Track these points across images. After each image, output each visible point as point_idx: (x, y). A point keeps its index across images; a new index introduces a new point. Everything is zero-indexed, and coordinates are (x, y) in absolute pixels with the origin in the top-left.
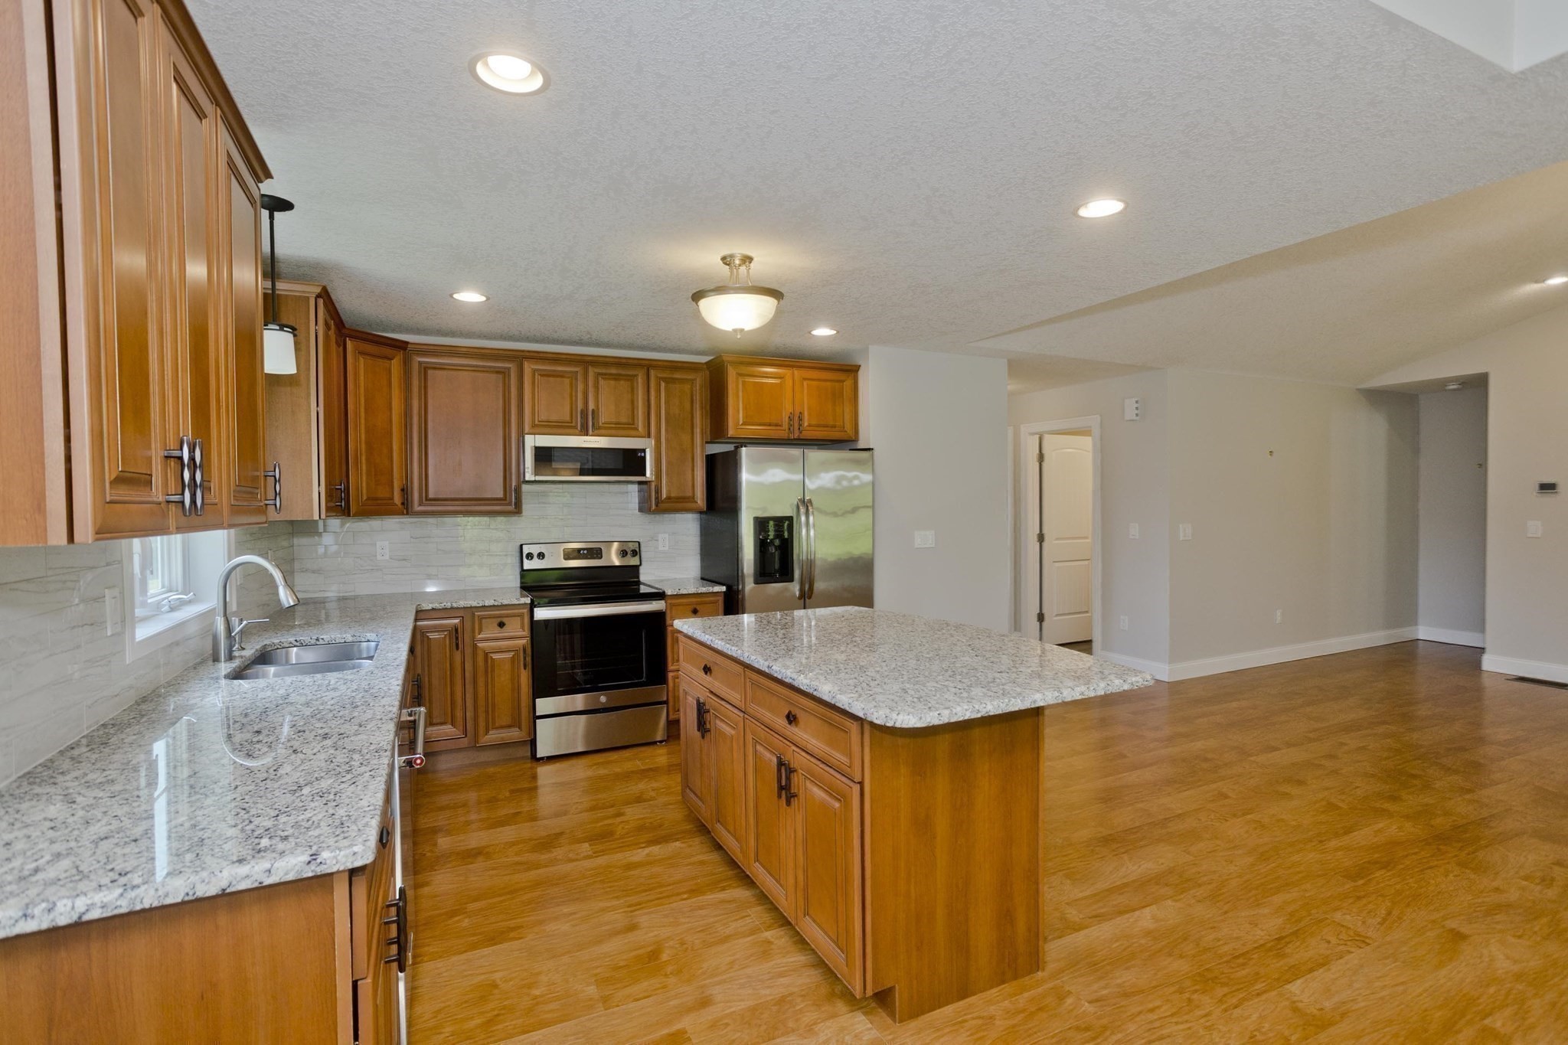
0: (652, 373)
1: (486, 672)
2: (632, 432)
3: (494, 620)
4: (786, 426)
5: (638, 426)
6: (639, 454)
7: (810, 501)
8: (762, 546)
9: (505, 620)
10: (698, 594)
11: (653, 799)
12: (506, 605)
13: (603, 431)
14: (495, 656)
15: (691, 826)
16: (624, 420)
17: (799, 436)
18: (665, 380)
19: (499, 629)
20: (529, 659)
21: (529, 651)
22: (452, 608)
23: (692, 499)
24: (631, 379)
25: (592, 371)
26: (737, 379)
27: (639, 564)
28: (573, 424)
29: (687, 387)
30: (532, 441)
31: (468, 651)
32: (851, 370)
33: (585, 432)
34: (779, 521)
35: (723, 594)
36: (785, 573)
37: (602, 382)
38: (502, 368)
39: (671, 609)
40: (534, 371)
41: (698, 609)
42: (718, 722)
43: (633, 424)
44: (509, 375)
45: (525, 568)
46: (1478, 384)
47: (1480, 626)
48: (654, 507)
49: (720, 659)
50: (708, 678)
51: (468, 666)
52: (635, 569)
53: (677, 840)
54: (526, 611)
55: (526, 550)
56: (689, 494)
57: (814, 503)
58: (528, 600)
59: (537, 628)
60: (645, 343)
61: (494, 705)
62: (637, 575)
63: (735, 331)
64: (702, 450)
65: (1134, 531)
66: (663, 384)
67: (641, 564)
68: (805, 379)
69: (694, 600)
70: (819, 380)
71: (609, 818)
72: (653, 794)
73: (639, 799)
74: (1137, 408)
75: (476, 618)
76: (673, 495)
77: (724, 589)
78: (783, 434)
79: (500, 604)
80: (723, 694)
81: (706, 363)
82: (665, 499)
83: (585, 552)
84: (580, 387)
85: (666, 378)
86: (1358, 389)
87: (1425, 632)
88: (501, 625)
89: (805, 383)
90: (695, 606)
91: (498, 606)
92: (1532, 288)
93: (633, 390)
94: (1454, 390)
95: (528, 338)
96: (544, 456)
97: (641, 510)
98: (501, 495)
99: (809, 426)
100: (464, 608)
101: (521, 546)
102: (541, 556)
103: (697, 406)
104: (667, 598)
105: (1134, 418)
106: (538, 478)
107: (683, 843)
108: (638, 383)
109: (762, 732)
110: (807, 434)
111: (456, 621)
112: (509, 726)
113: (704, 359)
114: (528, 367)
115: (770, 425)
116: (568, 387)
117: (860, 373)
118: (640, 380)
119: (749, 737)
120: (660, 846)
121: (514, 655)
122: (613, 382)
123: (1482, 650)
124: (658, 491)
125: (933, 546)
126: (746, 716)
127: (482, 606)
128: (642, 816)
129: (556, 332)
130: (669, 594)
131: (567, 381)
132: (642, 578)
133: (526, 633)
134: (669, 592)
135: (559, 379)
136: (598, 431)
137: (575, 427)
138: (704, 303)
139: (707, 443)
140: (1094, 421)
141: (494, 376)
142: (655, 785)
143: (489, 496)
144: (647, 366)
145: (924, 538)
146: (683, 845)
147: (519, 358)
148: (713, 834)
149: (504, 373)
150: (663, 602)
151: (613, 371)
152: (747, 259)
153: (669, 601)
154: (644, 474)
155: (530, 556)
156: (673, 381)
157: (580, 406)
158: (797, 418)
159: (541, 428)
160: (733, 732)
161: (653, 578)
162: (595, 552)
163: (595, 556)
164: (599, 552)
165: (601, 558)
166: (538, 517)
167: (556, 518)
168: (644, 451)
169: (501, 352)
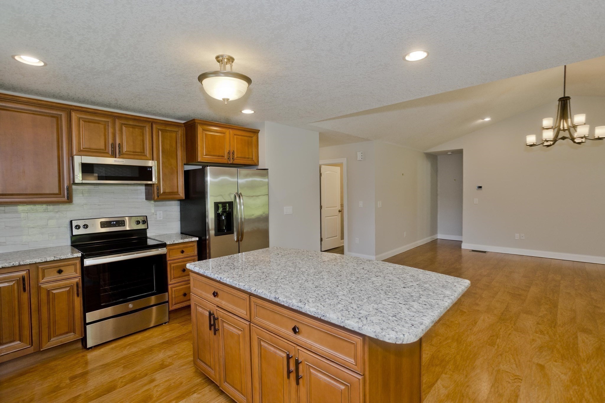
0: (154, 126)
1: (48, 303)
2: (144, 157)
3: (53, 269)
4: (226, 157)
5: (147, 154)
6: (148, 169)
7: (241, 193)
8: (218, 216)
9: (62, 268)
10: (184, 242)
11: (170, 364)
12: (63, 259)
13: (125, 156)
14: (54, 292)
15: (200, 379)
16: (138, 150)
17: (233, 162)
18: (161, 130)
19: (58, 274)
20: (80, 290)
21: (80, 285)
23: (177, 193)
24: (142, 128)
25: (118, 122)
26: (203, 132)
27: (147, 228)
28: (106, 151)
29: (174, 135)
30: (78, 160)
31: (33, 291)
32: (256, 132)
33: (114, 155)
34: (224, 204)
35: (196, 242)
36: (229, 230)
37: (124, 128)
38: (56, 114)
39: (169, 252)
40: (79, 119)
41: (184, 250)
42: (225, 325)
43: (143, 153)
44: (61, 120)
45: (74, 234)
46: (460, 153)
47: (461, 234)
48: (156, 197)
49: (222, 286)
50: (217, 299)
51: (34, 301)
52: (144, 231)
53: (194, 392)
54: (78, 262)
55: (74, 224)
56: (176, 191)
57: (243, 194)
58: (79, 255)
59: (86, 271)
60: (149, 109)
61: (55, 322)
62: (146, 233)
63: (224, 99)
64: (182, 168)
65: (361, 204)
66: (160, 132)
67: (148, 228)
68: (235, 135)
69: (182, 246)
70: (242, 136)
71: (146, 385)
72: (169, 360)
73: (163, 366)
74: (362, 156)
75: (40, 271)
76: (167, 191)
77: (197, 239)
78: (225, 161)
79: (59, 259)
80: (230, 309)
81: (184, 123)
82: (162, 193)
83: (115, 223)
84: (111, 130)
85: (161, 129)
86: (424, 153)
87: (440, 236)
88: (60, 272)
89: (235, 136)
90: (182, 249)
91: (57, 260)
92: (480, 121)
93: (143, 135)
94: (449, 154)
95: (73, 99)
96: (87, 169)
97: (147, 199)
98: (56, 191)
99: (237, 157)
100: (30, 264)
101: (71, 222)
102: (86, 226)
103: (179, 145)
104: (167, 246)
105: (361, 159)
106: (84, 182)
107: (199, 393)
108: (146, 131)
109: (266, 335)
110: (236, 162)
111: (24, 273)
112: (67, 333)
113: (183, 122)
114: (75, 116)
115: (219, 156)
116: (103, 130)
117: (260, 134)
118: (147, 129)
119: (255, 337)
120: (185, 400)
121: (69, 289)
122: (131, 129)
123: (461, 242)
124: (158, 189)
125: (292, 213)
126: (252, 324)
127: (45, 262)
128: (168, 379)
129: (94, 97)
130: (168, 244)
131: (102, 126)
132: (149, 235)
133: (79, 274)
134: (168, 243)
135: (97, 125)
136: (122, 155)
137: (108, 153)
138: (205, 82)
139: (185, 164)
140: (344, 161)
141: (49, 119)
142: (170, 353)
143: (48, 192)
144: (152, 122)
145: (288, 210)
146: (199, 396)
147: (69, 110)
148: (220, 388)
149: (58, 118)
150: (165, 248)
151: (131, 123)
152: (231, 60)
153: (168, 248)
154: (151, 180)
155: (78, 227)
156: (167, 131)
157: (111, 141)
158: (231, 153)
159: (83, 152)
160: (240, 332)
161: (156, 235)
162: (121, 222)
163: (121, 225)
164: (123, 222)
165: (124, 226)
166: (83, 204)
167: (95, 204)
168: (151, 167)
169: (54, 104)
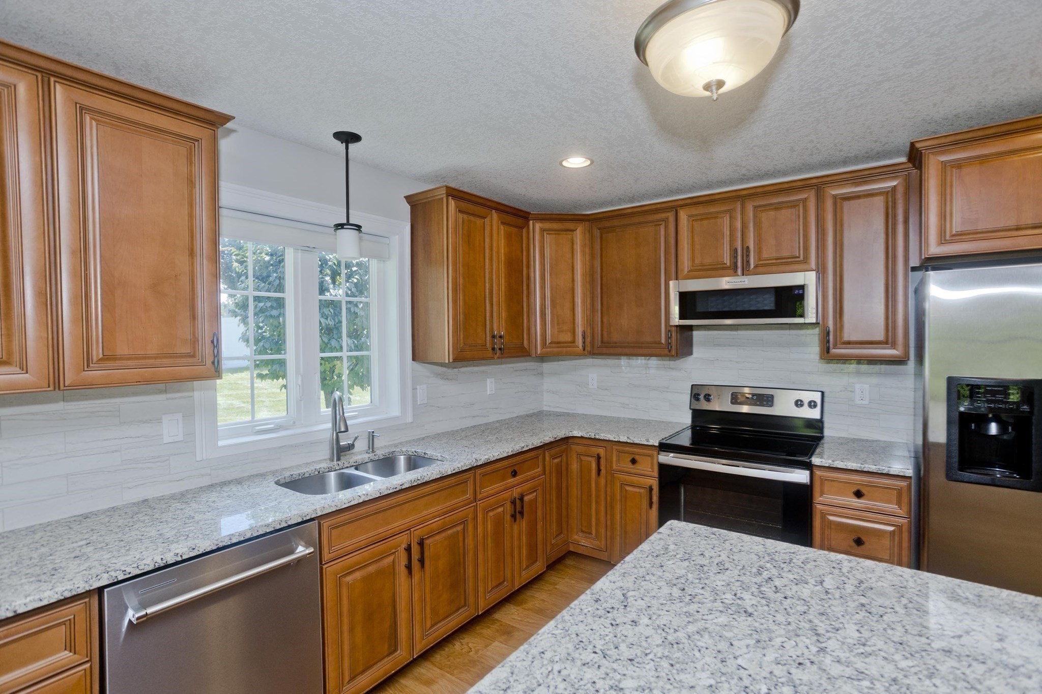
1: (620, 500)
2: (798, 267)
3: (626, 455)
5: (804, 258)
6: (796, 292)
9: (637, 457)
10: (864, 472)
12: (637, 444)
13: (759, 269)
14: (628, 489)
16: (786, 253)
18: (844, 196)
19: (632, 464)
20: (656, 497)
21: (656, 490)
22: (595, 439)
23: (884, 344)
24: (796, 205)
25: (749, 205)
27: (825, 418)
30: (676, 287)
31: (609, 478)
37: (759, 214)
38: (659, 220)
39: (821, 483)
40: (689, 217)
41: (864, 491)
43: (798, 257)
45: (699, 408)
48: (825, 353)
51: (609, 491)
52: (817, 424)
54: (655, 453)
56: (880, 337)
58: (656, 443)
59: (663, 471)
61: (626, 532)
64: (905, 278)
66: (840, 203)
75: (614, 452)
76: (854, 339)
77: (907, 472)
79: (633, 442)
82: (842, 344)
83: (755, 398)
85: (844, 194)
88: (634, 461)
90: (859, 487)
91: (630, 443)
98: (658, 338)
100: (604, 440)
101: (692, 387)
102: (708, 398)
104: (813, 468)
106: (682, 323)
108: (805, 207)
111: (599, 450)
114: (681, 215)
118: (809, 203)
121: (644, 491)
122: (773, 213)
124: (828, 334)
127: (617, 442)
130: (816, 464)
133: (656, 473)
134: (816, 462)
136: (754, 269)
139: (913, 268)
141: (653, 229)
144: (819, 185)
147: (674, 207)
149: (661, 225)
150: (808, 472)
153: (818, 474)
154: (805, 315)
155: (697, 396)
157: (733, 246)
159: (693, 272)
161: (848, 439)
162: (765, 398)
163: (765, 403)
164: (770, 399)
165: (771, 406)
166: (713, 359)
167: (731, 361)
168: (802, 287)
169: (659, 206)
